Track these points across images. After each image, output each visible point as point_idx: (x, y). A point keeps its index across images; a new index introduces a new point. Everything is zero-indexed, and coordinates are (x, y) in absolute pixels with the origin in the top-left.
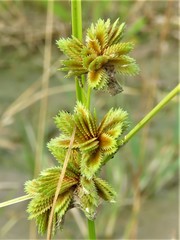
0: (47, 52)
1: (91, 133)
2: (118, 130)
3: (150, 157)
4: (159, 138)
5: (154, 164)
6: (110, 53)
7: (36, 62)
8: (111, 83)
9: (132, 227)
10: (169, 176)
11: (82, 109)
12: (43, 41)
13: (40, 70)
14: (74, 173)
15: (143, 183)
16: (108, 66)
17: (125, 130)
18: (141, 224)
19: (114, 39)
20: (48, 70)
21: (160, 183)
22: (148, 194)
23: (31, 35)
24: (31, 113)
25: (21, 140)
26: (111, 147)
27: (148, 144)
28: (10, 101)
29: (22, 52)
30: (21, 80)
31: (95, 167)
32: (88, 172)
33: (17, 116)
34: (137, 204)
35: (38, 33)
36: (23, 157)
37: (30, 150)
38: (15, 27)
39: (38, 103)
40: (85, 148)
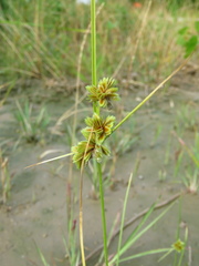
0: (77, 95)
1: (100, 126)
2: (112, 125)
3: (120, 139)
4: (123, 131)
5: (122, 142)
6: (108, 92)
7: (72, 98)
8: (109, 104)
9: (112, 169)
10: (128, 147)
11: (96, 116)
12: (75, 90)
13: (74, 102)
14: (93, 143)
15: (117, 150)
16: (108, 97)
17: (115, 125)
18: (116, 167)
19: (110, 86)
20: (77, 102)
21: (124, 150)
22: (119, 155)
23: (69, 87)
24: (69, 120)
25: (65, 131)
26: (109, 132)
27: (119, 133)
28: (61, 115)
29: (66, 94)
30: (65, 106)
31: (102, 141)
32: (99, 143)
33: (64, 121)
34: (115, 159)
35: (73, 86)
36: (66, 139)
37: (69, 135)
38: (63, 84)
39: (73, 116)
40: (98, 132)
